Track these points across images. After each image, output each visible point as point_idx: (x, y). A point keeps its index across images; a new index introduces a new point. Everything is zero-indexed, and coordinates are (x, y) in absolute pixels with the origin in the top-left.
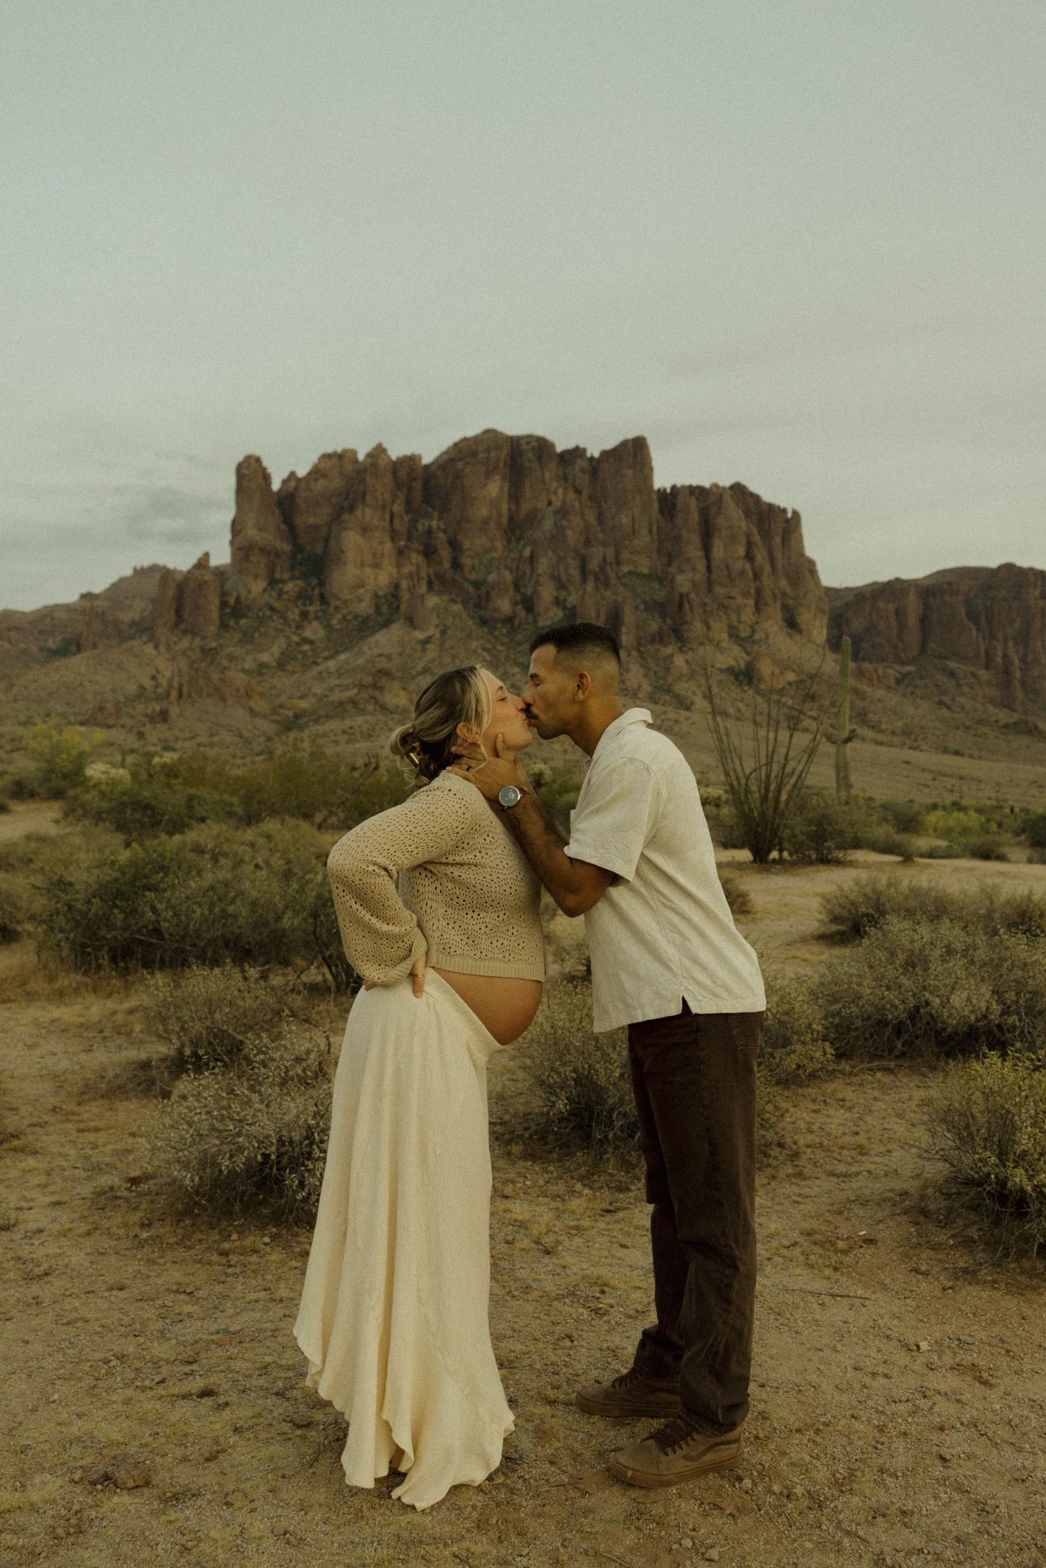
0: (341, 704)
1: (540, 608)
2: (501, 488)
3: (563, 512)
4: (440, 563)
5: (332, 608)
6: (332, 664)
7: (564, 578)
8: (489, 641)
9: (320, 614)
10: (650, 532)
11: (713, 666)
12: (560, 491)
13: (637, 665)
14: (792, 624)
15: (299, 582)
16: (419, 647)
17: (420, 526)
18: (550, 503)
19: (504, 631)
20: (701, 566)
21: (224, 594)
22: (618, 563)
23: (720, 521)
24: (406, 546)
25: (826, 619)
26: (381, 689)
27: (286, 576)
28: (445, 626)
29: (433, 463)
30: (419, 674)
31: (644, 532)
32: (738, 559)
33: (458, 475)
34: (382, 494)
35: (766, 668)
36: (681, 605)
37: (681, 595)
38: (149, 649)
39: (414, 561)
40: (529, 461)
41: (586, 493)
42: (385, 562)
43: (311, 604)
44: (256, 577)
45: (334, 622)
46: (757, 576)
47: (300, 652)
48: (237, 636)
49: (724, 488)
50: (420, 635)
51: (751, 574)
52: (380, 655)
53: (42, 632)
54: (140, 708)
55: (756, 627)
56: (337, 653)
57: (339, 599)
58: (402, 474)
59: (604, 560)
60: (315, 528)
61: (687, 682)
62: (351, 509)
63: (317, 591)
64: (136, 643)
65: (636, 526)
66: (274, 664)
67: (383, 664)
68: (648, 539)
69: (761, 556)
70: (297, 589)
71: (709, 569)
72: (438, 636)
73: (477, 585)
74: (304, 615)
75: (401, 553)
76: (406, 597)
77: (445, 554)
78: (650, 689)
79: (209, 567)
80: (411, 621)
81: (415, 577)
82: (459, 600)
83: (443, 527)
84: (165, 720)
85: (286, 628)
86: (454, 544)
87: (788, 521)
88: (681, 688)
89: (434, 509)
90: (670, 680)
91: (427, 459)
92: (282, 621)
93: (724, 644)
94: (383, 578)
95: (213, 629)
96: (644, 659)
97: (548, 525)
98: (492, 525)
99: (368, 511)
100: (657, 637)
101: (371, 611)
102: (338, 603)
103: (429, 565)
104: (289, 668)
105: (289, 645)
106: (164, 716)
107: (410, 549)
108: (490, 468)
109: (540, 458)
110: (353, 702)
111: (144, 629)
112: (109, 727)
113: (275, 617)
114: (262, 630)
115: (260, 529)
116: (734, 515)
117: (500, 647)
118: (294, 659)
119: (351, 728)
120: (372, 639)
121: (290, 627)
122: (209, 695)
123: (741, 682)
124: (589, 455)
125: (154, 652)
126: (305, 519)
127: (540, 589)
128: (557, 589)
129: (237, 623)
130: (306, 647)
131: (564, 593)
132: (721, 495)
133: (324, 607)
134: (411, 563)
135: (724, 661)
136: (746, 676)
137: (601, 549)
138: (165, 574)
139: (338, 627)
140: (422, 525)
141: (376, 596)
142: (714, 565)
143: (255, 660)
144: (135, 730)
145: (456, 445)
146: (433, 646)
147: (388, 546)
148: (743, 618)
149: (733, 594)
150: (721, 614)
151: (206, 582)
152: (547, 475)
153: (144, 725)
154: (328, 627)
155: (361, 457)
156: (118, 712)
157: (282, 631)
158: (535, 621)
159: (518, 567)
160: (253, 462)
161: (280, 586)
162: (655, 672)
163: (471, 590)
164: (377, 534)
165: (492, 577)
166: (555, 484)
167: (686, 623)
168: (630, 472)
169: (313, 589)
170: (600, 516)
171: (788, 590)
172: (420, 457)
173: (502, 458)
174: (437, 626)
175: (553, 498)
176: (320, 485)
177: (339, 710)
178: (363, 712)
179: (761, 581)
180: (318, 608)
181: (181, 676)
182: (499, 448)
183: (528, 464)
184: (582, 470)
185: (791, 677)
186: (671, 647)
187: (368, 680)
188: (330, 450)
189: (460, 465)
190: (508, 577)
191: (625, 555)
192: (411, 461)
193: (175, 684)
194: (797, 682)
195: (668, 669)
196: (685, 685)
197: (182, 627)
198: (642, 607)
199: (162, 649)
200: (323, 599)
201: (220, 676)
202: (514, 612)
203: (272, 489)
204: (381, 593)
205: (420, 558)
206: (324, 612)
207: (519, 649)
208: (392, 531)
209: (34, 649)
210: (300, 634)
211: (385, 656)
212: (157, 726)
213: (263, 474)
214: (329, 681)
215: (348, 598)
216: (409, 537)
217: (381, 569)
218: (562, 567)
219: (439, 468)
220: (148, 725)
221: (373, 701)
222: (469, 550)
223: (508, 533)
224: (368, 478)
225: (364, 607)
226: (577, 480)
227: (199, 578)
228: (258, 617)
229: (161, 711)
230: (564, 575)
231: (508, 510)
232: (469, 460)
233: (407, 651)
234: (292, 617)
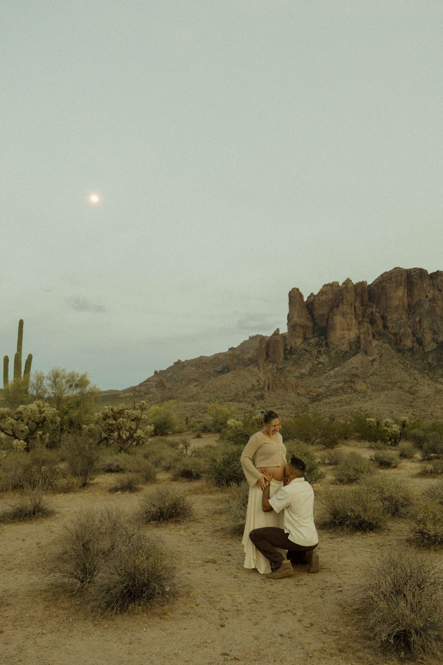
0: (337, 390)
1: (426, 343)
2: (404, 292)
3: (433, 300)
4: (378, 326)
5: (331, 348)
6: (332, 373)
7: (436, 330)
8: (402, 359)
9: (326, 351)
12: (431, 291)
15: (317, 339)
16: (370, 364)
17: (367, 311)
18: (427, 297)
19: (409, 354)
21: (286, 345)
24: (362, 320)
26: (354, 382)
27: (311, 336)
28: (381, 354)
29: (372, 284)
30: (372, 375)
33: (383, 288)
34: (351, 299)
38: (256, 369)
39: (366, 326)
40: (416, 279)
42: (353, 328)
43: (322, 348)
44: (298, 337)
45: (332, 354)
47: (318, 368)
48: (292, 362)
50: (370, 358)
52: (353, 368)
53: (214, 365)
54: (253, 394)
56: (334, 368)
57: (334, 345)
58: (359, 290)
60: (323, 315)
62: (337, 306)
63: (324, 342)
64: (250, 367)
66: (307, 373)
67: (355, 371)
70: (316, 341)
72: (378, 358)
73: (395, 335)
74: (319, 352)
75: (360, 323)
76: (363, 342)
77: (380, 322)
79: (279, 334)
80: (366, 352)
81: (367, 334)
82: (387, 342)
83: (378, 310)
84: (263, 399)
86: (383, 318)
89: (374, 304)
91: (369, 283)
92: (310, 355)
94: (352, 335)
95: (281, 360)
97: (427, 306)
98: (400, 308)
99: (344, 306)
101: (348, 349)
103: (372, 328)
104: (314, 375)
105: (313, 365)
106: (262, 397)
107: (364, 321)
108: (398, 284)
109: (421, 277)
110: (342, 389)
111: (253, 361)
112: (240, 402)
113: (307, 354)
114: (302, 359)
115: (299, 318)
117: (407, 362)
118: (315, 371)
119: (341, 400)
120: (349, 361)
121: (313, 357)
122: (280, 387)
125: (258, 371)
126: (317, 313)
127: (425, 335)
128: (433, 335)
129: (291, 357)
130: (320, 366)
131: (437, 336)
133: (327, 348)
134: (365, 327)
138: (261, 338)
139: (334, 356)
140: (369, 311)
141: (350, 342)
143: (299, 372)
144: (251, 403)
145: (382, 275)
146: (376, 363)
147: (354, 321)
151: (278, 341)
152: (425, 285)
153: (254, 401)
154: (330, 357)
155: (340, 284)
156: (244, 396)
157: (310, 359)
158: (424, 349)
159: (414, 326)
160: (295, 290)
161: (309, 340)
163: (392, 337)
164: (349, 316)
166: (429, 288)
169: (322, 341)
172: (366, 282)
173: (403, 279)
174: (378, 354)
175: (428, 294)
176: (324, 297)
177: (336, 392)
178: (346, 393)
180: (325, 349)
181: (269, 380)
182: (401, 275)
183: (415, 281)
187: (348, 379)
188: (327, 283)
189: (384, 283)
190: (409, 330)
192: (362, 284)
193: (267, 383)
197: (269, 360)
199: (261, 369)
200: (327, 345)
201: (285, 379)
202: (413, 346)
203: (304, 301)
204: (352, 341)
205: (369, 325)
206: (328, 350)
207: (417, 362)
208: (356, 314)
209: (212, 371)
210: (318, 360)
211: (355, 368)
212: (260, 401)
213: (300, 295)
214: (331, 380)
215: (338, 344)
216: (363, 316)
217: (351, 331)
218: (435, 324)
219: (375, 286)
220: (256, 401)
221: (350, 388)
222: (390, 320)
223: (408, 311)
224: (344, 293)
225: (345, 347)
226: (439, 287)
227: (275, 339)
228: (300, 354)
229: (261, 395)
230: (435, 328)
231: (407, 302)
232: (388, 281)
233: (365, 365)
234: (314, 353)
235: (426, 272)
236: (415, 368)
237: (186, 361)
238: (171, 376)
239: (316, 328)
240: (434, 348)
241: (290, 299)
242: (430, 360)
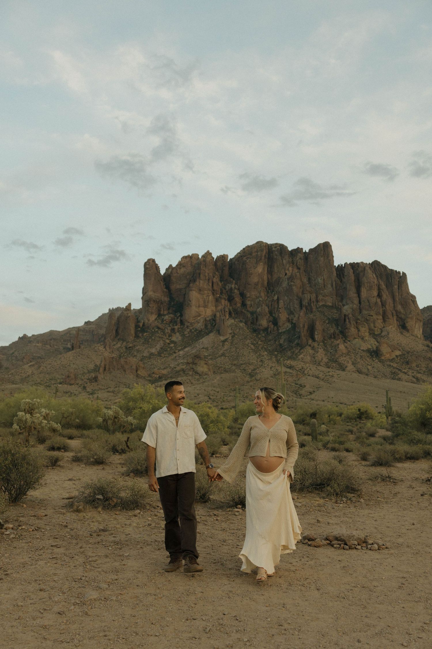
0: (178, 372)
1: (280, 324)
2: (264, 269)
3: (291, 278)
4: (236, 304)
5: (186, 326)
6: (181, 353)
7: (292, 310)
8: (255, 340)
10: (332, 286)
11: (359, 349)
12: (290, 269)
13: (322, 350)
14: (403, 327)
15: (171, 315)
16: (221, 344)
17: (226, 287)
18: (286, 274)
19: (263, 335)
20: (356, 301)
21: (138, 321)
22: (317, 301)
23: (364, 280)
24: (219, 297)
25: (422, 324)
26: (196, 364)
27: (166, 312)
28: (234, 333)
29: (233, 258)
30: (220, 356)
31: (329, 286)
32: (373, 297)
33: (244, 263)
34: (208, 274)
35: (385, 349)
36: (345, 320)
37: (345, 316)
38: (101, 348)
39: (223, 303)
40: (276, 255)
41: (302, 268)
42: (210, 305)
43: (176, 325)
44: (152, 313)
45: (186, 333)
46: (383, 305)
47: (169, 347)
48: (142, 341)
49: (366, 264)
50: (222, 338)
51: (380, 303)
52: (203, 348)
53: (65, 341)
55: (383, 329)
56: (185, 347)
57: (189, 322)
58: (219, 264)
59: (310, 299)
60: (180, 290)
61: (345, 357)
62: (195, 281)
63: (179, 320)
65: (326, 284)
66: (156, 353)
67: (204, 352)
68: (331, 289)
69: (385, 295)
70: (170, 318)
71: (360, 303)
72: (230, 338)
73: (252, 313)
74: (173, 330)
75: (217, 300)
76: (218, 320)
77: (238, 300)
78: (327, 360)
79: (131, 310)
80: (219, 332)
81: (223, 311)
82: (244, 320)
83: (237, 287)
84: (96, 381)
85: (164, 337)
86: (242, 295)
87: (401, 277)
88: (342, 360)
89: (233, 279)
90: (337, 356)
92: (162, 333)
93: (367, 338)
94: (208, 312)
95: (132, 338)
96: (326, 346)
97: (285, 284)
98: (260, 285)
99: (201, 282)
100: (333, 336)
101: (203, 327)
102: (189, 324)
103: (231, 305)
104: (163, 355)
105: (165, 344)
106: (96, 379)
107: (221, 298)
108: (258, 260)
109: (281, 254)
110: (183, 370)
111: (102, 339)
112: (71, 385)
113: (159, 332)
114: (153, 338)
115: (154, 292)
116: (371, 275)
117: (260, 343)
118: (166, 351)
120: (201, 340)
121: (166, 336)
122: (118, 369)
123: (372, 356)
124: (304, 251)
125: (104, 350)
126: (173, 287)
127: (280, 315)
128: (289, 315)
129: (143, 335)
130: (172, 345)
131: (292, 316)
132: (365, 268)
133: (182, 326)
134: (222, 305)
135: (365, 346)
136: (375, 353)
137: (309, 295)
139: (188, 335)
140: (228, 287)
141: (206, 320)
142: (362, 300)
143: (148, 352)
144: (83, 385)
145: (244, 249)
146: (227, 343)
147: (211, 297)
148: (377, 325)
149: (371, 314)
150: (365, 323)
151: (129, 317)
152: (284, 261)
153: (87, 383)
154: (183, 335)
155: (200, 257)
156: (76, 378)
157: (162, 338)
158: (278, 330)
159: (272, 305)
160: (151, 262)
161: (163, 317)
162: (331, 353)
163: (249, 315)
164: (206, 292)
165: (259, 310)
166: (288, 266)
167: (347, 328)
168: (322, 259)
169: (178, 318)
170: (309, 279)
171: (402, 311)
172: (227, 256)
173: (263, 255)
174: (230, 334)
175: (287, 272)
176: (183, 270)
178: (187, 375)
179: (385, 307)
180: (179, 327)
182: (262, 250)
183: (275, 257)
184: (300, 258)
185: (398, 353)
186: (339, 340)
187: (191, 360)
188: (186, 255)
189: (245, 258)
190: (267, 309)
191: (320, 297)
192: (223, 258)
194: (400, 355)
195: (336, 351)
196: (345, 358)
197: (118, 337)
198: (327, 322)
199: (108, 349)
200: (182, 323)
201: (125, 360)
202: (268, 326)
203: (160, 274)
204: (208, 319)
205: (226, 302)
206: (181, 328)
207: (269, 343)
208: (213, 290)
209: (62, 348)
210: (170, 339)
211: (206, 349)
212: (92, 384)
213: (156, 267)
214: (179, 361)
215: (193, 322)
216: (221, 293)
217: (208, 308)
218: (291, 303)
219: (236, 260)
220: (88, 383)
221: (192, 370)
222: (249, 297)
223: (267, 289)
224: (202, 266)
225: (200, 326)
226: (298, 263)
227: (126, 315)
228: (152, 332)
229: (95, 377)
230: (292, 308)
231: (267, 278)
232: (248, 256)
233: (216, 346)
234: (167, 331)
235: (286, 247)
236: (266, 350)
237: (33, 335)
238: (13, 353)
239: (172, 303)
240: (288, 329)
241: (145, 271)
242: (282, 341)
